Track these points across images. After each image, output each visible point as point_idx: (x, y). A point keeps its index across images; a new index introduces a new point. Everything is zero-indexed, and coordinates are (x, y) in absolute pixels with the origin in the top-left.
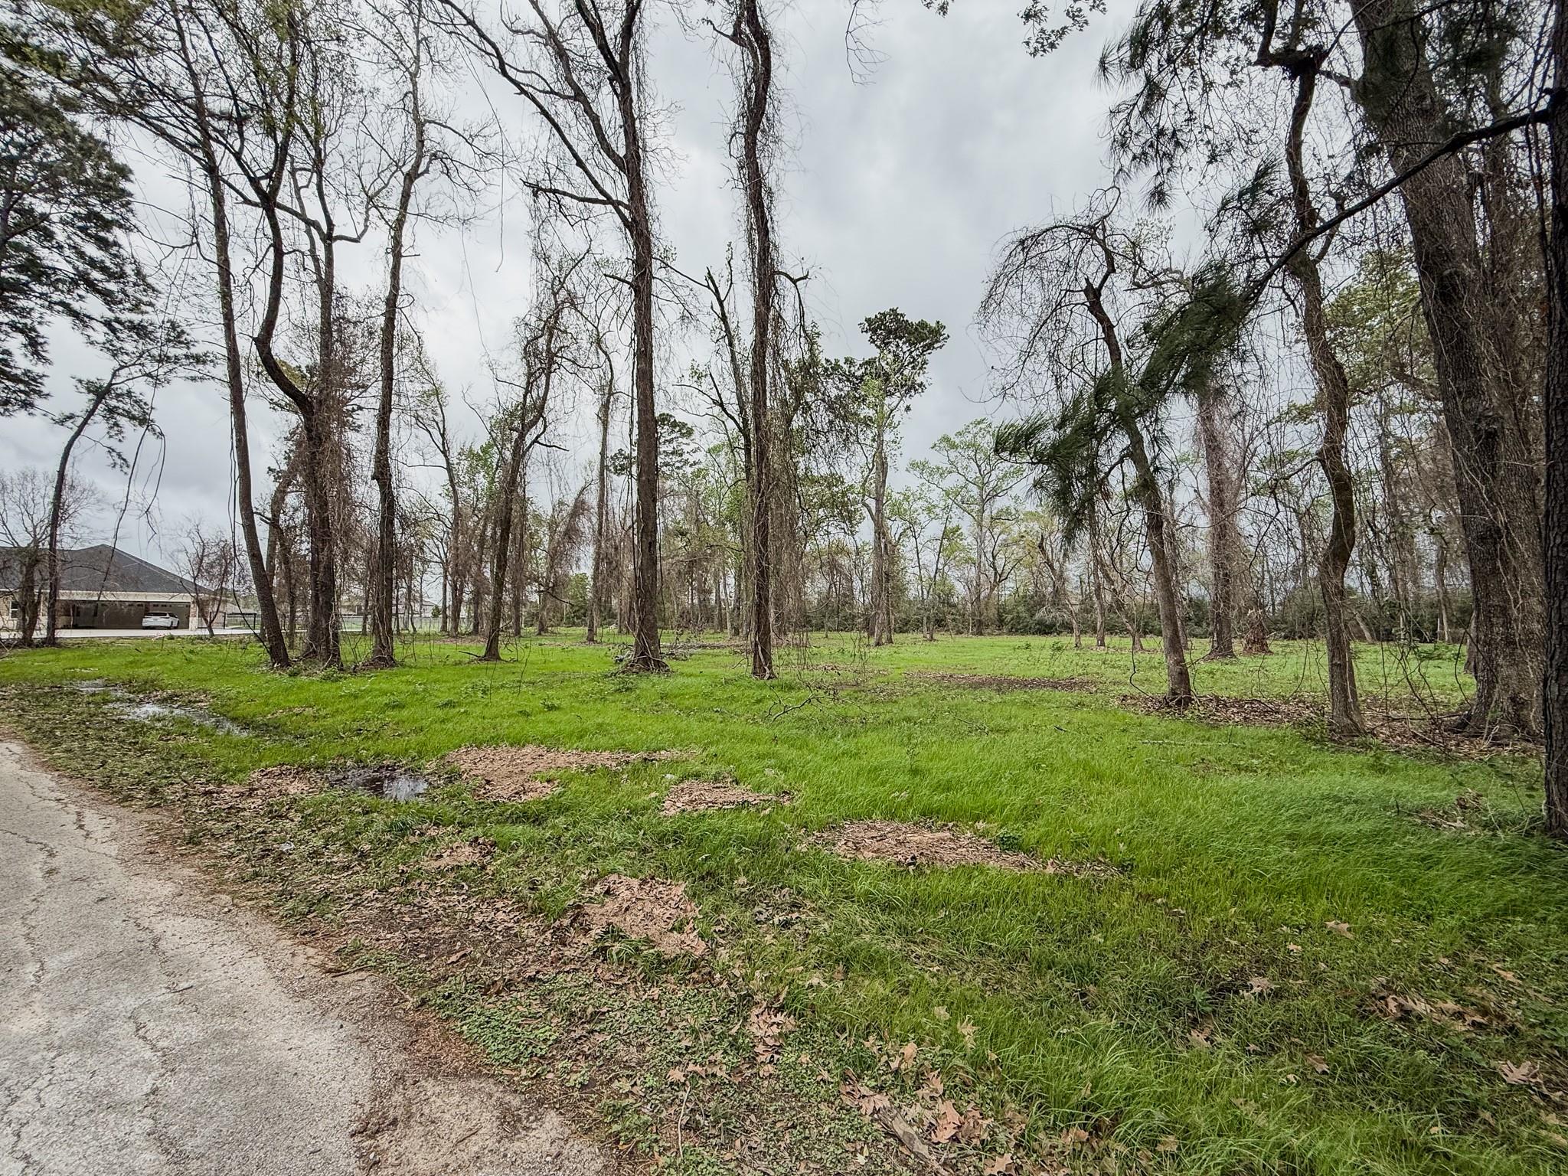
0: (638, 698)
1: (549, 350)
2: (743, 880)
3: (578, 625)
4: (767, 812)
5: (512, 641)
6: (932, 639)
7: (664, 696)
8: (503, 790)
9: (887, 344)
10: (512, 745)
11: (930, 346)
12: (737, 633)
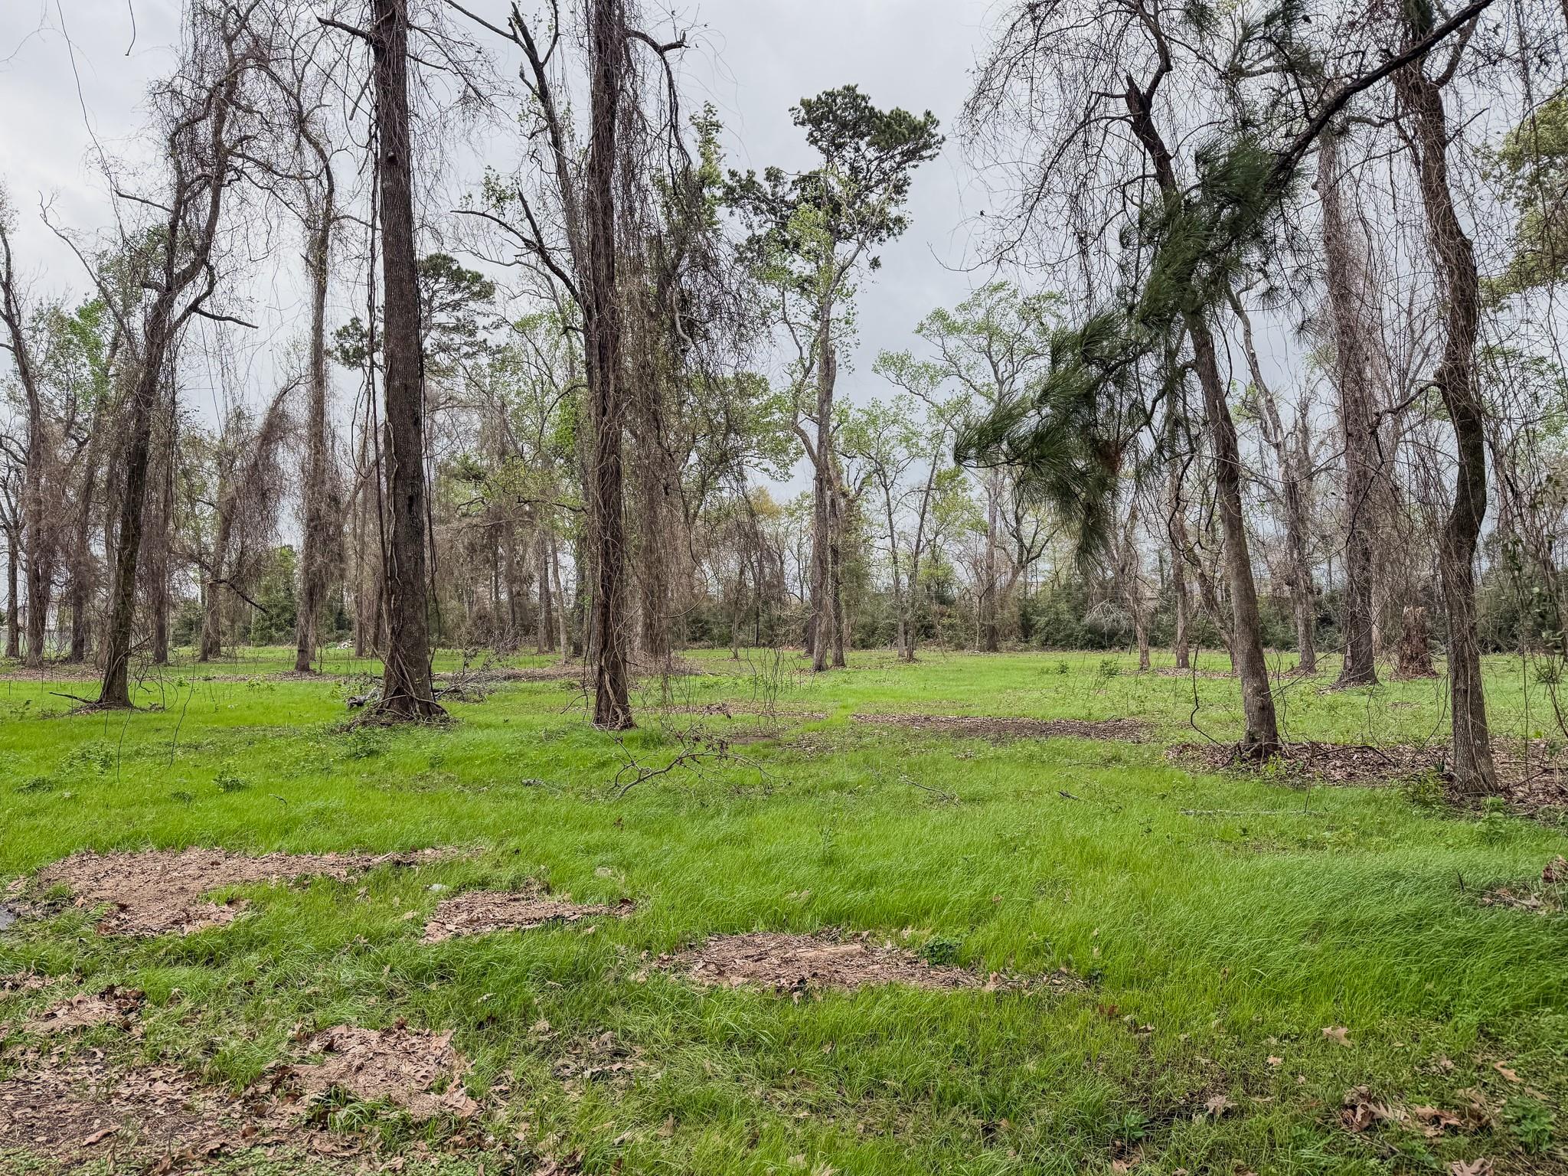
0: (390, 767)
1: (218, 145)
2: (543, 1024)
3: (279, 642)
4: (590, 930)
5: (153, 671)
6: (911, 658)
7: (436, 763)
8: (151, 917)
9: (840, 147)
10: (162, 849)
11: (912, 155)
12: (578, 651)
